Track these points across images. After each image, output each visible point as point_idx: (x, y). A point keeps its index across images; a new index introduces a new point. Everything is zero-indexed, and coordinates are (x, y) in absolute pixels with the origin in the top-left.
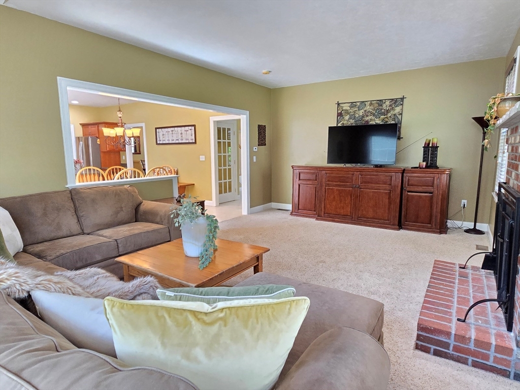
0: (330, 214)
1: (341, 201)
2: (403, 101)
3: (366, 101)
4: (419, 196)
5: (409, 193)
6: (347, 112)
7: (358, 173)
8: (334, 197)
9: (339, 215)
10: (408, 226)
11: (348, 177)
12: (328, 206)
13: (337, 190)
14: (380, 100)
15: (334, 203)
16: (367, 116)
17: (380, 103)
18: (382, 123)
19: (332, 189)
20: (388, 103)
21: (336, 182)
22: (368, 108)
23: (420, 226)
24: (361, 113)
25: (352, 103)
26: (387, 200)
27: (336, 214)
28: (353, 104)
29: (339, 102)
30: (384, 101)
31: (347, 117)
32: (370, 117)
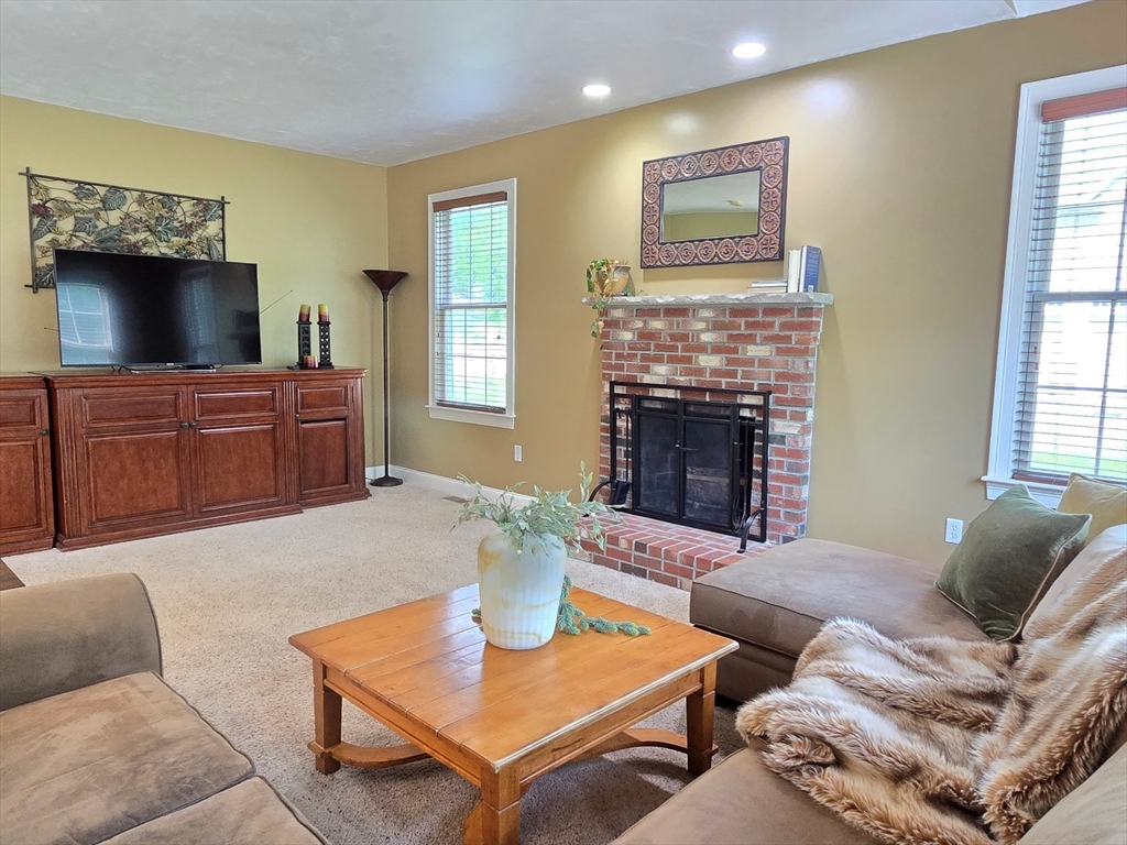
0: (111, 518)
1: (145, 474)
2: (223, 209)
3: (127, 189)
4: (325, 428)
5: (304, 425)
6: (65, 209)
7: (191, 388)
8: (123, 467)
9: (143, 514)
10: (309, 498)
11: (161, 403)
12: (103, 497)
13: (129, 443)
14: (168, 195)
15: (123, 484)
16: (136, 230)
17: (168, 200)
18: (176, 256)
19: (111, 443)
20: (187, 206)
21: (122, 420)
22: (132, 208)
23: (330, 493)
24: (114, 217)
25: (80, 182)
26: (269, 450)
27: (132, 516)
28: (83, 189)
29: (33, 172)
30: (176, 198)
31: (67, 224)
32: (144, 235)
